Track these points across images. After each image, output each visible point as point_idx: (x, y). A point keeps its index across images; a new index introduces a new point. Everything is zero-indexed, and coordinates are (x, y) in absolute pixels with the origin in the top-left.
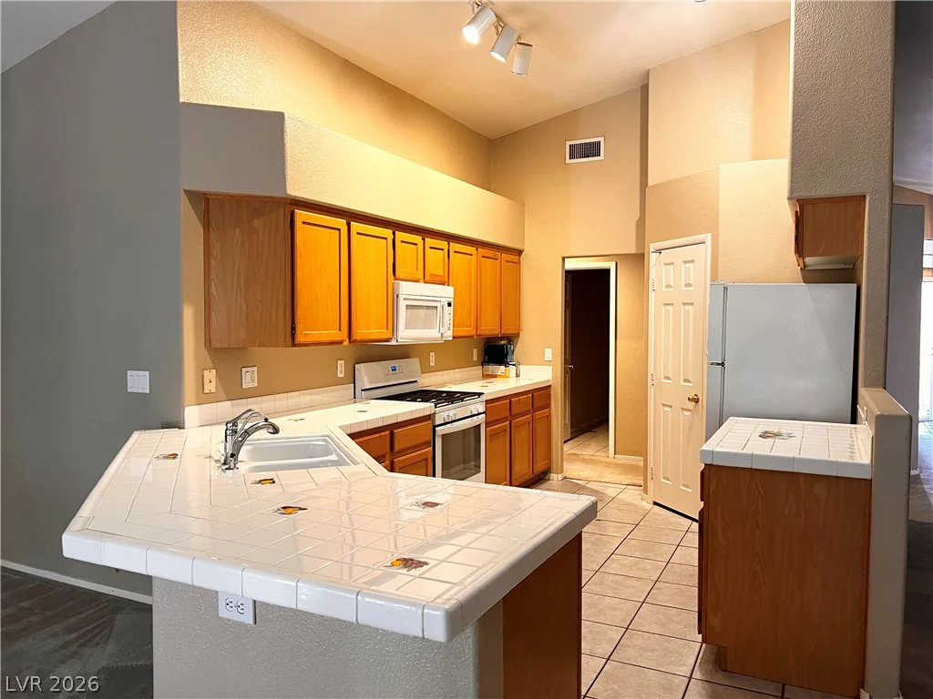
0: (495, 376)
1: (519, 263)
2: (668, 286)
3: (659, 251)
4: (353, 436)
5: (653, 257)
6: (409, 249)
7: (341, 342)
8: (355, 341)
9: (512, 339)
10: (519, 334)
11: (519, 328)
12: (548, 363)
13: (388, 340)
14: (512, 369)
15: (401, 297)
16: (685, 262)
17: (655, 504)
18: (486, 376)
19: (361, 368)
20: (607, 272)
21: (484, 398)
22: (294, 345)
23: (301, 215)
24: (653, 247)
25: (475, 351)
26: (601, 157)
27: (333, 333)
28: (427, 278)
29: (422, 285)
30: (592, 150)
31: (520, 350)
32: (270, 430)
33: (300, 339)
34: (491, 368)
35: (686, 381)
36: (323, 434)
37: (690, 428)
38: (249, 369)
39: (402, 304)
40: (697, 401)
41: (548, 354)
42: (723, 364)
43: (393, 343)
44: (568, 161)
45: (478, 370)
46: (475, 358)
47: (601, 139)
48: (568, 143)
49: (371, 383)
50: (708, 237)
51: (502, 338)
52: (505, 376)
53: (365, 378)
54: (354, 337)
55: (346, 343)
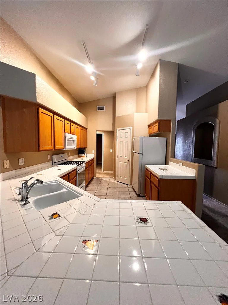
0: (82, 157)
1: (86, 131)
2: (121, 137)
3: (119, 130)
4: (62, 178)
5: (117, 131)
6: (67, 125)
7: (52, 150)
8: (56, 149)
9: (85, 148)
10: (86, 147)
11: (87, 146)
12: (93, 153)
13: (63, 149)
14: (85, 155)
15: (66, 138)
16: (125, 133)
17: (118, 182)
18: (80, 157)
19: (54, 157)
20: (102, 135)
21: (85, 163)
22: (39, 150)
23: (41, 110)
24: (117, 129)
25: (77, 151)
26: (105, 110)
27: (50, 147)
28: (71, 133)
29: (70, 134)
30: (103, 108)
31: (86, 151)
32: (40, 183)
33: (41, 149)
34: (80, 155)
35: (125, 157)
36: (55, 180)
37: (127, 166)
38: (21, 159)
39: (67, 139)
40: (128, 161)
41: (93, 152)
42: (142, 154)
43: (64, 150)
44: (97, 110)
45: (77, 156)
46: (77, 153)
47: (104, 106)
48: (97, 106)
49: (57, 160)
50: (131, 128)
51: (83, 148)
52: (84, 157)
53: (56, 159)
54: (55, 148)
55: (53, 150)
